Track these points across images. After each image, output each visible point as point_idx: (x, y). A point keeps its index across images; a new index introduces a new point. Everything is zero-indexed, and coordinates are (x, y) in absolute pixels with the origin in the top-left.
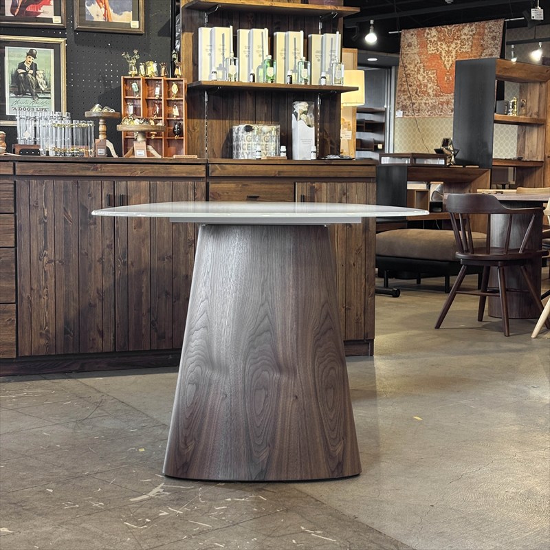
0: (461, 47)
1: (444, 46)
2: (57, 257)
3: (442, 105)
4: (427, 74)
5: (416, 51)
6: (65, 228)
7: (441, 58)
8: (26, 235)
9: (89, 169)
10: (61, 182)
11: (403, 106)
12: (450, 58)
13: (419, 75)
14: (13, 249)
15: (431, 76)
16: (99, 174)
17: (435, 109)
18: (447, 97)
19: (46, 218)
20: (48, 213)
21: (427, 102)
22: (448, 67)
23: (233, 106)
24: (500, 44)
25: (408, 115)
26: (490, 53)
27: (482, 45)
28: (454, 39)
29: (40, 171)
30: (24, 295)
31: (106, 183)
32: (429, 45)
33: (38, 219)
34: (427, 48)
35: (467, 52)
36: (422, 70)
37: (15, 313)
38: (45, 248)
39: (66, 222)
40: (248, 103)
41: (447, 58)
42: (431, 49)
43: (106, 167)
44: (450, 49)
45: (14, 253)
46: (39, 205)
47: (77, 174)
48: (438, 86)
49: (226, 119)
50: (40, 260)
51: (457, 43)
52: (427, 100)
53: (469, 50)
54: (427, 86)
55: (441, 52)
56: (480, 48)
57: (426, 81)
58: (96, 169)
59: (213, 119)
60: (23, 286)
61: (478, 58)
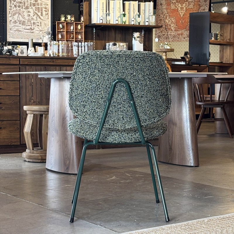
0: (188, 6)
1: (179, 5)
2: (37, 100)
3: (179, 35)
4: (171, 19)
5: (164, 7)
6: (41, 88)
7: (178, 11)
8: (24, 90)
9: (50, 62)
10: (39, 67)
11: (158, 36)
12: (183, 11)
13: (166, 20)
14: (19, 97)
15: (173, 20)
16: (55, 64)
17: (175, 38)
18: (181, 31)
19: (32, 83)
20: (33, 81)
21: (171, 34)
22: (182, 16)
23: (106, 34)
24: (208, 4)
25: (161, 41)
26: (203, 9)
27: (199, 5)
28: (185, 1)
29: (30, 62)
30: (23, 117)
31: (57, 68)
32: (171, 4)
33: (29, 83)
34: (171, 6)
35: (191, 8)
36: (168, 17)
37: (19, 125)
38: (32, 96)
39: (41, 85)
40: (113, 33)
41: (181, 11)
42: (173, 7)
43: (58, 61)
44: (183, 6)
45: (19, 98)
46: (30, 77)
47: (45, 64)
48: (176, 25)
49: (103, 40)
50: (30, 101)
51: (186, 4)
52: (171, 33)
53: (193, 7)
54: (171, 26)
55: (178, 8)
56: (198, 6)
57: (170, 23)
58: (53, 62)
59: (98, 40)
60: (23, 113)
61: (197, 11)
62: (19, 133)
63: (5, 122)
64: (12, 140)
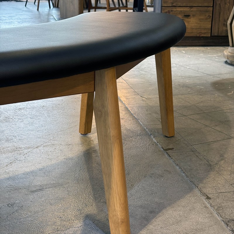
62: (211, 23)
63: (194, 9)
64: (202, 31)
